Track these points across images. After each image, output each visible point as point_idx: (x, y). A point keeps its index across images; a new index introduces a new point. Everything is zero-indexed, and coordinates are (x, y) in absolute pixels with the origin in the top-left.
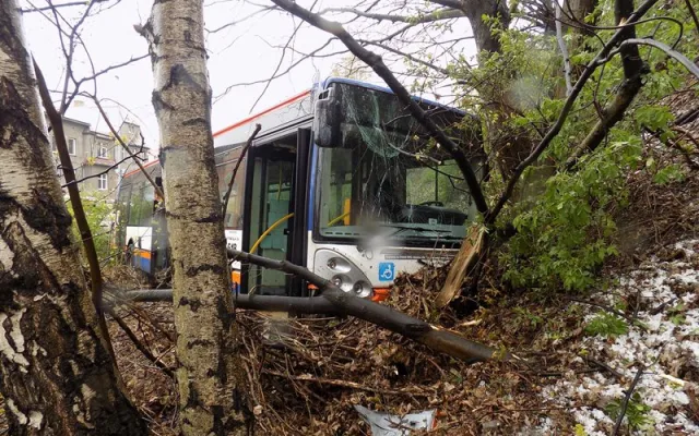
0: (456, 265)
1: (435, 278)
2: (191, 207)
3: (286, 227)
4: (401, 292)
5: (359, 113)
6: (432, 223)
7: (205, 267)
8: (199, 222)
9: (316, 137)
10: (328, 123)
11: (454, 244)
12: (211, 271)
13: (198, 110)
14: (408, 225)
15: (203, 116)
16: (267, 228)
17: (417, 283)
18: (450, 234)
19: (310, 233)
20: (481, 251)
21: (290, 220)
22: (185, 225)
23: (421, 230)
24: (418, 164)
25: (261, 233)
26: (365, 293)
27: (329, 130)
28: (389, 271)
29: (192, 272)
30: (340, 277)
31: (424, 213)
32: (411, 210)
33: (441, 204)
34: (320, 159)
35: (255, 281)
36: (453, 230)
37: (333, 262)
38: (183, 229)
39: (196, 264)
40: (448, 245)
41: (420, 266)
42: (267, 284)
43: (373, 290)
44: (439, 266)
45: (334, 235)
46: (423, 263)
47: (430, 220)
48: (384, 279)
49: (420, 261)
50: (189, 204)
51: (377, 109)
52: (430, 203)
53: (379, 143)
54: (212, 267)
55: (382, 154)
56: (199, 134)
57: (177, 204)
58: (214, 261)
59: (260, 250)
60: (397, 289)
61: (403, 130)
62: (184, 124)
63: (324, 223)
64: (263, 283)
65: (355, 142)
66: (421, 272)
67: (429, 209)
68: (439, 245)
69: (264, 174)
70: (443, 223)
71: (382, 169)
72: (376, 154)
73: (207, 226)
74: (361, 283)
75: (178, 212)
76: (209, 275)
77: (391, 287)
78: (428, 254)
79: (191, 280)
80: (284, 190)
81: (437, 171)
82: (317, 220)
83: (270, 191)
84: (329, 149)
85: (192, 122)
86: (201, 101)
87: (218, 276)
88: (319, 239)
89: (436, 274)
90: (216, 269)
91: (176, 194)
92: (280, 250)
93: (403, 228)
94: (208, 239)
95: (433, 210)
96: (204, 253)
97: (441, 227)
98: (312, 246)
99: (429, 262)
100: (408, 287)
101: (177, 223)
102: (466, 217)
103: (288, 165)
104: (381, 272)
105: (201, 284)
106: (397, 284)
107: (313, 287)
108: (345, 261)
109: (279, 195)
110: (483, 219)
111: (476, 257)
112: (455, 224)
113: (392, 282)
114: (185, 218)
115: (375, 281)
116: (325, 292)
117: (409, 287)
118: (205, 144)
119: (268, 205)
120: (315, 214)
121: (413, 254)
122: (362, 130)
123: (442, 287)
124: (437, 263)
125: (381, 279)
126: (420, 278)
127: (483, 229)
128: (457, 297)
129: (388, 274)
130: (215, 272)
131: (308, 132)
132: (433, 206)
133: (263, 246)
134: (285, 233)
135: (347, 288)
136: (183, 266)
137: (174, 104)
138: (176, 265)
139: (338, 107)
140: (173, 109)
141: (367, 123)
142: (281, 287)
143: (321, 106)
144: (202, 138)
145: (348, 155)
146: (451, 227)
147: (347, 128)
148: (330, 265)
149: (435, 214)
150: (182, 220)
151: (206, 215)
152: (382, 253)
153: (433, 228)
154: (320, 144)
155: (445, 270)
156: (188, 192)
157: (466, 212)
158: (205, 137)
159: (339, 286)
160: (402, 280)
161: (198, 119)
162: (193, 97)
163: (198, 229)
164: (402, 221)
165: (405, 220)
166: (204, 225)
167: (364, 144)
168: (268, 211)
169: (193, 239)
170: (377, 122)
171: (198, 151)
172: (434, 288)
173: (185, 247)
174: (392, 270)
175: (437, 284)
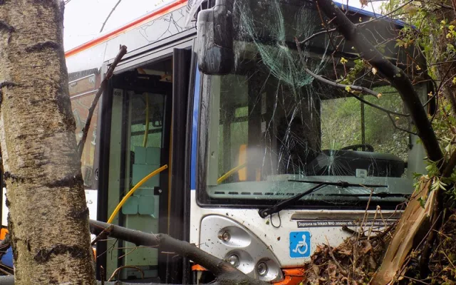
0: (398, 234)
1: (369, 252)
2: (39, 166)
3: (157, 185)
4: (322, 273)
5: (257, 26)
6: (361, 176)
7: (59, 250)
8: (50, 186)
9: (200, 61)
10: (217, 41)
11: (391, 203)
12: (68, 255)
13: (47, 31)
14: (327, 179)
15: (53, 40)
16: (131, 187)
17: (345, 260)
18: (386, 190)
19: (193, 193)
20: (433, 213)
21: (164, 175)
22: (31, 191)
23: (346, 185)
24: (338, 93)
25: (122, 195)
26: (271, 275)
27: (217, 50)
28: (303, 243)
29: (43, 257)
30: (237, 254)
31: (348, 161)
32: (332, 158)
33: (371, 149)
34: (205, 90)
35: (115, 260)
36: (389, 184)
37: (226, 233)
38: (29, 197)
39: (48, 246)
40: (385, 205)
41: (346, 236)
42: (133, 264)
43: (283, 271)
44: (374, 234)
45: (226, 196)
46: (351, 232)
47: (358, 171)
48: (297, 255)
49: (345, 229)
50: (37, 162)
51: (282, 21)
52: (355, 148)
53: (285, 67)
54: (70, 249)
55: (289, 80)
56: (48, 64)
57: (20, 161)
58: (73, 241)
59: (122, 218)
60: (316, 268)
61: (316, 48)
62: (29, 50)
63: (213, 178)
64: (126, 263)
65: (252, 67)
66: (348, 244)
67: (357, 155)
68: (373, 205)
69: (125, 111)
70: (376, 175)
71: (290, 102)
72: (282, 82)
73: (63, 192)
74: (265, 262)
75: (21, 173)
76: (67, 260)
77: (306, 266)
78: (358, 220)
79: (42, 267)
80: (153, 131)
81: (363, 101)
82: (202, 174)
83: (133, 134)
84: (217, 78)
85: (39, 48)
86: (50, 19)
87: (79, 262)
88: (205, 200)
89: (369, 247)
90: (75, 252)
91: (20, 147)
92: (148, 216)
93: (321, 184)
94: (64, 210)
95: (362, 157)
96: (58, 230)
97: (374, 180)
98: (196, 212)
99: (358, 229)
100: (331, 265)
101: (20, 187)
102: (406, 165)
103: (159, 99)
104: (292, 246)
105: (55, 274)
106: (315, 262)
107: (199, 268)
108: (242, 232)
109: (145, 140)
110: (436, 170)
111: (426, 223)
112: (393, 175)
113: (308, 259)
114: (31, 181)
115: (285, 259)
116: (221, 277)
117: (333, 265)
118: (57, 77)
119: (132, 154)
120: (199, 165)
121: (336, 218)
122: (261, 49)
123: (378, 265)
124: (369, 231)
125: (293, 255)
126: (348, 253)
127: (437, 185)
128: (401, 278)
129: (302, 248)
130: (74, 255)
131: (187, 53)
132: (360, 151)
133: (124, 212)
134: (156, 192)
135: (247, 268)
136: (29, 249)
137: (14, 23)
138: (20, 247)
139: (230, 19)
140: (12, 30)
141: (268, 40)
142: (152, 268)
143: (207, 18)
144: (52, 69)
145: (242, 84)
146: (385, 180)
147: (240, 47)
148: (222, 238)
149: (364, 163)
150: (27, 184)
151: (61, 176)
152: (293, 219)
153: (362, 183)
154: (205, 69)
155: (382, 241)
156: (35, 145)
157: (404, 157)
158: (58, 68)
159: (235, 266)
160: (323, 257)
161: (48, 44)
162: (40, 13)
163: (50, 196)
164: (319, 173)
165: (323, 171)
166: (58, 190)
167: (265, 69)
168: (132, 162)
169: (43, 210)
170: (282, 37)
171: (48, 88)
172: (367, 267)
173: (32, 221)
174: (308, 241)
175: (371, 261)
